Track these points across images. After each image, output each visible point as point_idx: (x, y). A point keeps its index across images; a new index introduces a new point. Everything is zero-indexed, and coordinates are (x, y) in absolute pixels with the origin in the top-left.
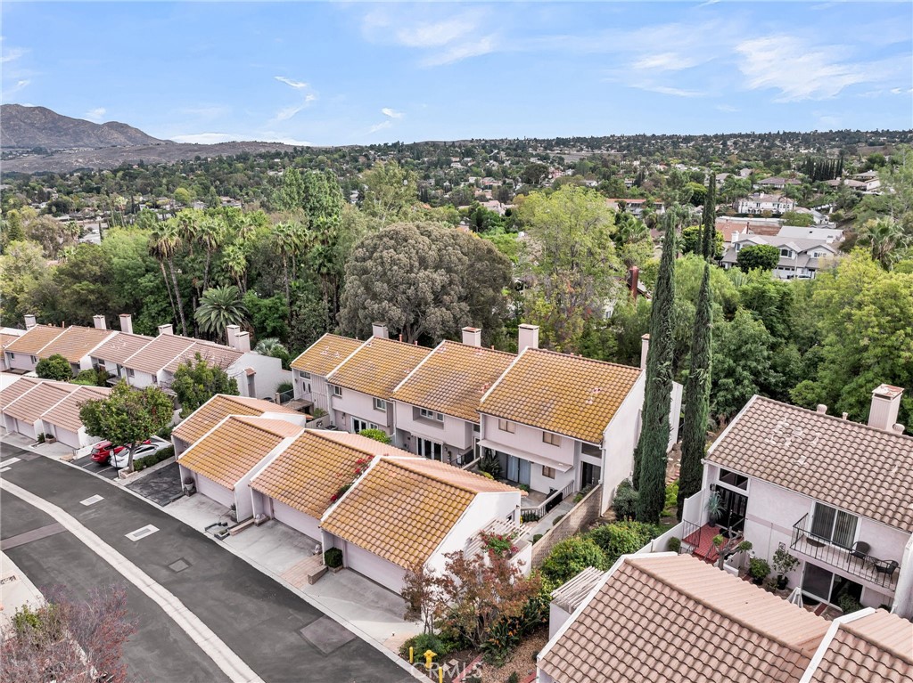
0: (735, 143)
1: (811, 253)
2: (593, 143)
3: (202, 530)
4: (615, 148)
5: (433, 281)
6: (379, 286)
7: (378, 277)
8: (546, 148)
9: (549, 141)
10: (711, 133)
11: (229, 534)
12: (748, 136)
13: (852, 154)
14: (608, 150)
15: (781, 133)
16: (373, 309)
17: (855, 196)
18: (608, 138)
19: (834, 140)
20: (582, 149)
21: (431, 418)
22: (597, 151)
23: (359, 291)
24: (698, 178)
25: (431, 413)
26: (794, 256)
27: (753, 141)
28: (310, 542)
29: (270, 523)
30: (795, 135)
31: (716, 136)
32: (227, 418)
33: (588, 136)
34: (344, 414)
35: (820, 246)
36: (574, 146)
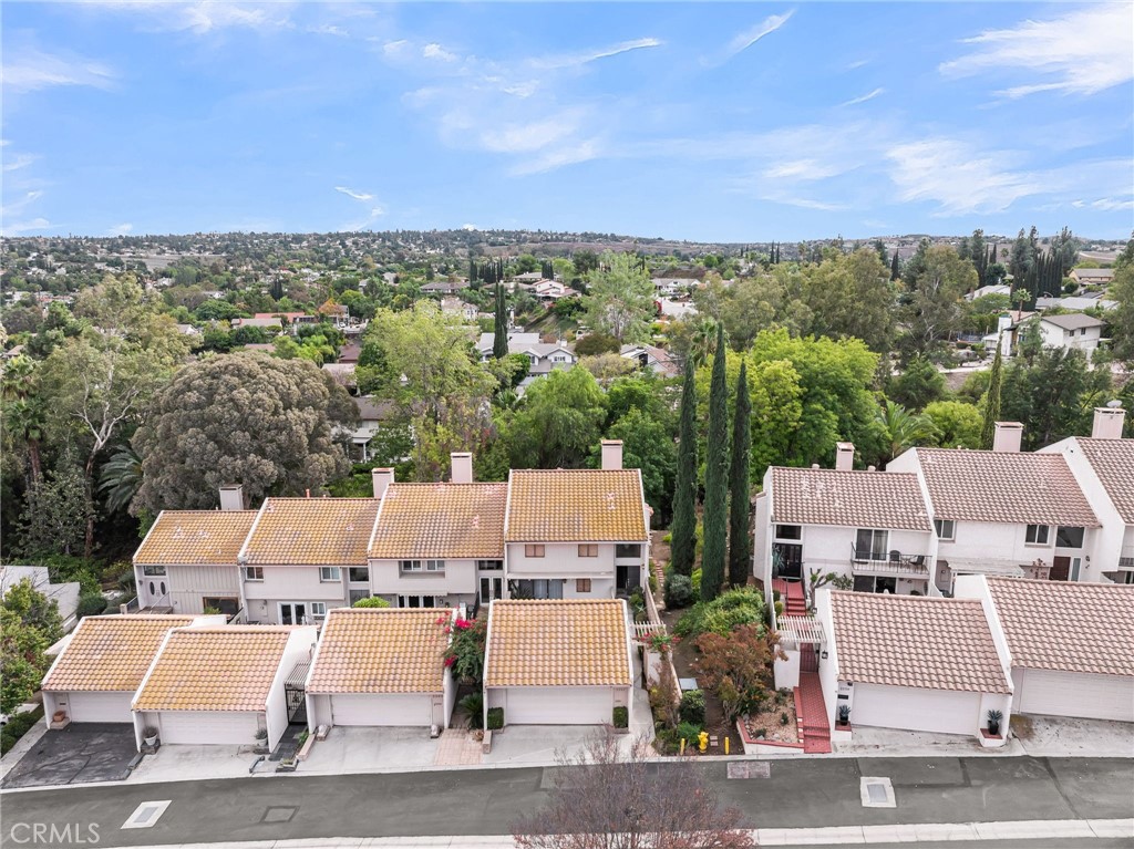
0: (355, 243)
1: (551, 358)
2: (177, 244)
3: (246, 774)
4: (209, 250)
5: (305, 421)
6: (240, 438)
7: (235, 425)
8: (110, 250)
9: (112, 241)
10: (323, 232)
11: (298, 761)
12: (367, 235)
13: (480, 255)
14: (200, 252)
15: (400, 232)
16: (234, 468)
17: (533, 299)
18: (194, 237)
19: (455, 239)
20: (164, 252)
21: (420, 570)
22: (185, 254)
23: (209, 447)
24: (352, 285)
25: (417, 564)
26: (536, 360)
27: (374, 241)
28: (407, 730)
29: (335, 731)
30: (417, 235)
31: (330, 235)
32: (169, 635)
33: (166, 234)
34: (266, 602)
35: (559, 350)
36: (150, 247)
